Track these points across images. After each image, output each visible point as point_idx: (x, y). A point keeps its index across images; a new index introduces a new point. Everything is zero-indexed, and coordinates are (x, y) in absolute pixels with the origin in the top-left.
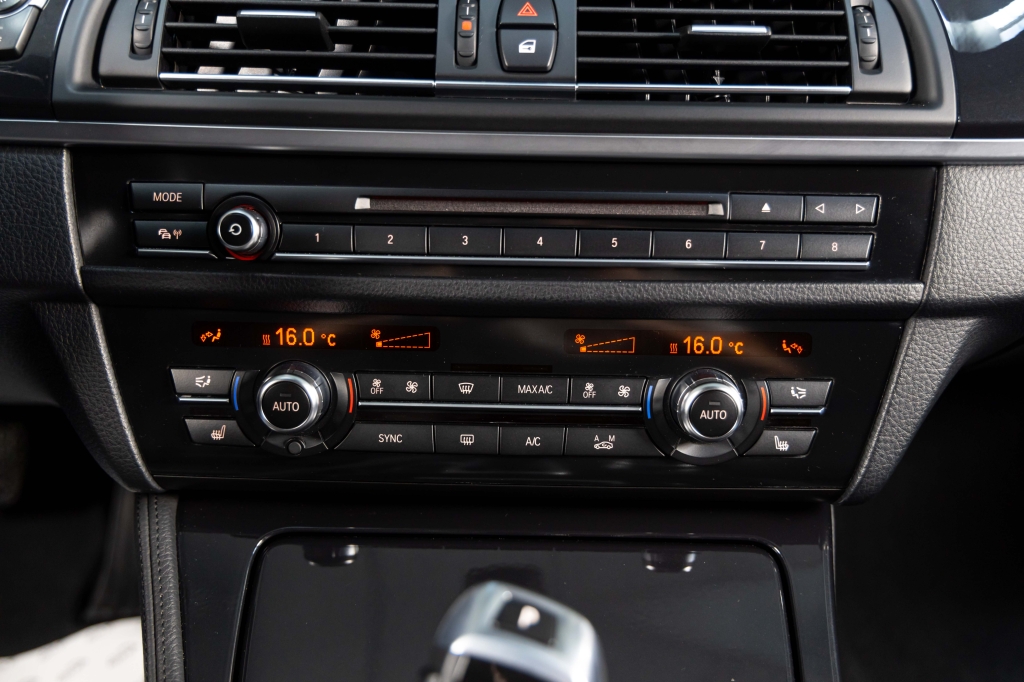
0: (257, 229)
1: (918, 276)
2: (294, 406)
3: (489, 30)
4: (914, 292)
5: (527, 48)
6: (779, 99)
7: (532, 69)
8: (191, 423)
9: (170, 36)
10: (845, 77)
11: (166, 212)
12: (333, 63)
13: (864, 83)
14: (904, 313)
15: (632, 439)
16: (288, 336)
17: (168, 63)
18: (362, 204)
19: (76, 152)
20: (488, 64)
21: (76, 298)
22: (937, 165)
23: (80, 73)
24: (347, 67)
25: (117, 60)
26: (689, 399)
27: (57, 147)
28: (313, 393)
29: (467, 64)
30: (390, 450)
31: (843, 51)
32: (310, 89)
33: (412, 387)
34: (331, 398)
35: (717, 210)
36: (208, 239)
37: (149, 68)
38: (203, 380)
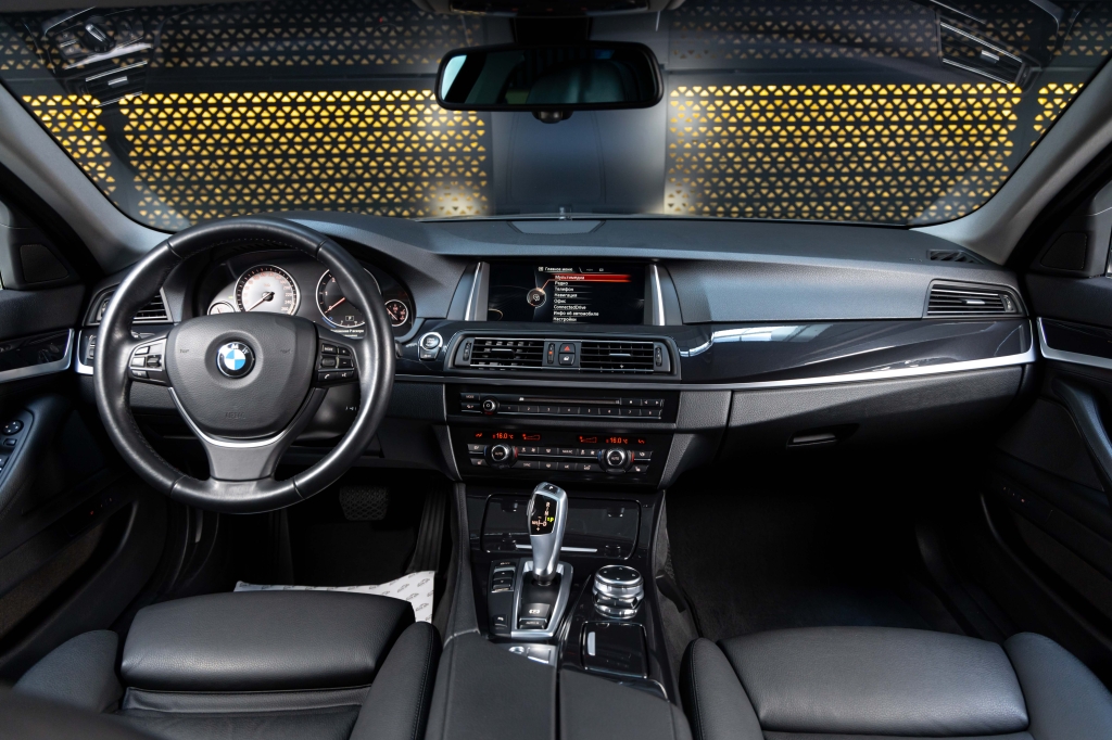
0: (493, 406)
1: (674, 422)
2: (501, 454)
3: (557, 353)
4: (674, 426)
5: (566, 359)
6: (638, 373)
7: (567, 364)
8: (473, 460)
9: (473, 355)
10: (651, 367)
11: (470, 401)
12: (515, 362)
13: (656, 368)
14: (671, 433)
15: (596, 467)
16: (500, 436)
17: (472, 362)
18: (522, 399)
19: (448, 385)
20: (556, 363)
21: (443, 423)
22: (678, 392)
23: (450, 365)
24: (519, 363)
25: (459, 360)
26: (609, 454)
27: (442, 383)
28: (507, 451)
29: (551, 363)
30: (527, 468)
31: (651, 360)
32: (509, 369)
33: (533, 450)
34: (511, 453)
35: (618, 402)
36: (481, 408)
37: (468, 363)
38: (476, 447)
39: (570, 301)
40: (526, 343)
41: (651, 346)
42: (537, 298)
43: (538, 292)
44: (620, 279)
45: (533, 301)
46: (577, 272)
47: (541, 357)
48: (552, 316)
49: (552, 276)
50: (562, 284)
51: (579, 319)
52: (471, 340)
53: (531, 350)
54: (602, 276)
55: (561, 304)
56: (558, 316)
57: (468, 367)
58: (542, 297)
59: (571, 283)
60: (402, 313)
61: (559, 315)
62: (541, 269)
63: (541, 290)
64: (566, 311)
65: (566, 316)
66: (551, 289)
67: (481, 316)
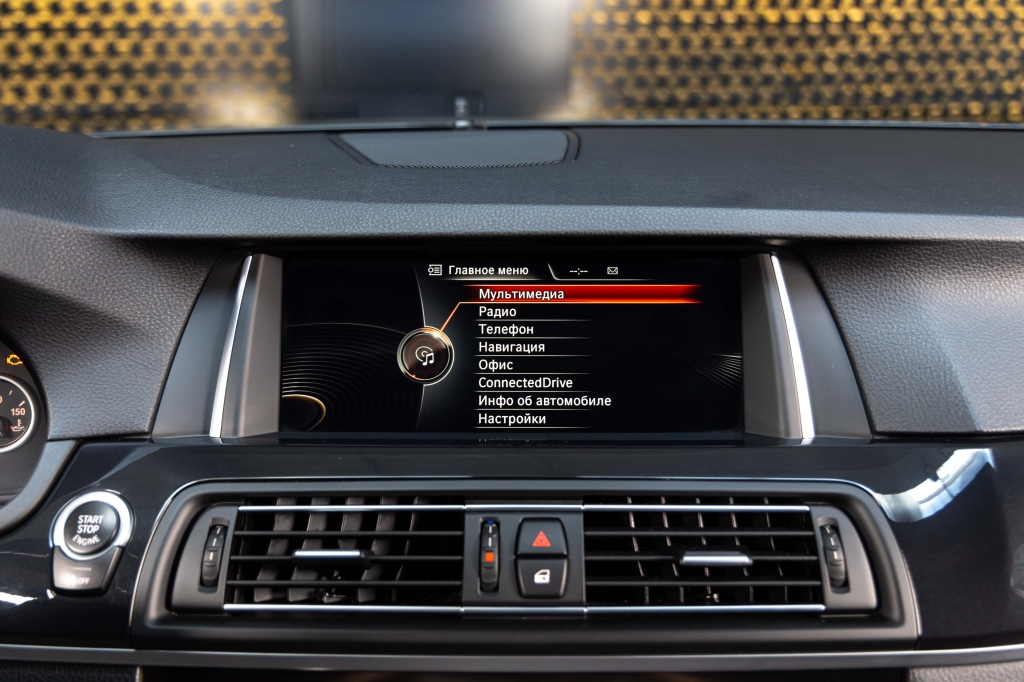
3: (509, 558)
5: (542, 578)
7: (547, 595)
10: (818, 596)
17: (230, 596)
20: (507, 590)
25: (183, 590)
27: (131, 667)
29: (490, 591)
39: (525, 366)
40: (401, 518)
41: (805, 520)
42: (428, 357)
43: (429, 340)
44: (669, 295)
45: (416, 368)
46: (541, 278)
47: (456, 570)
48: (473, 410)
49: (469, 290)
50: (500, 313)
51: (555, 416)
52: (228, 514)
53: (419, 545)
54: (614, 290)
55: (500, 375)
56: (493, 411)
57: (213, 615)
58: (441, 354)
59: (526, 312)
60: (20, 412)
61: (494, 408)
62: (435, 270)
63: (437, 334)
64: (516, 394)
65: (517, 411)
66: (467, 328)
67: (259, 419)
